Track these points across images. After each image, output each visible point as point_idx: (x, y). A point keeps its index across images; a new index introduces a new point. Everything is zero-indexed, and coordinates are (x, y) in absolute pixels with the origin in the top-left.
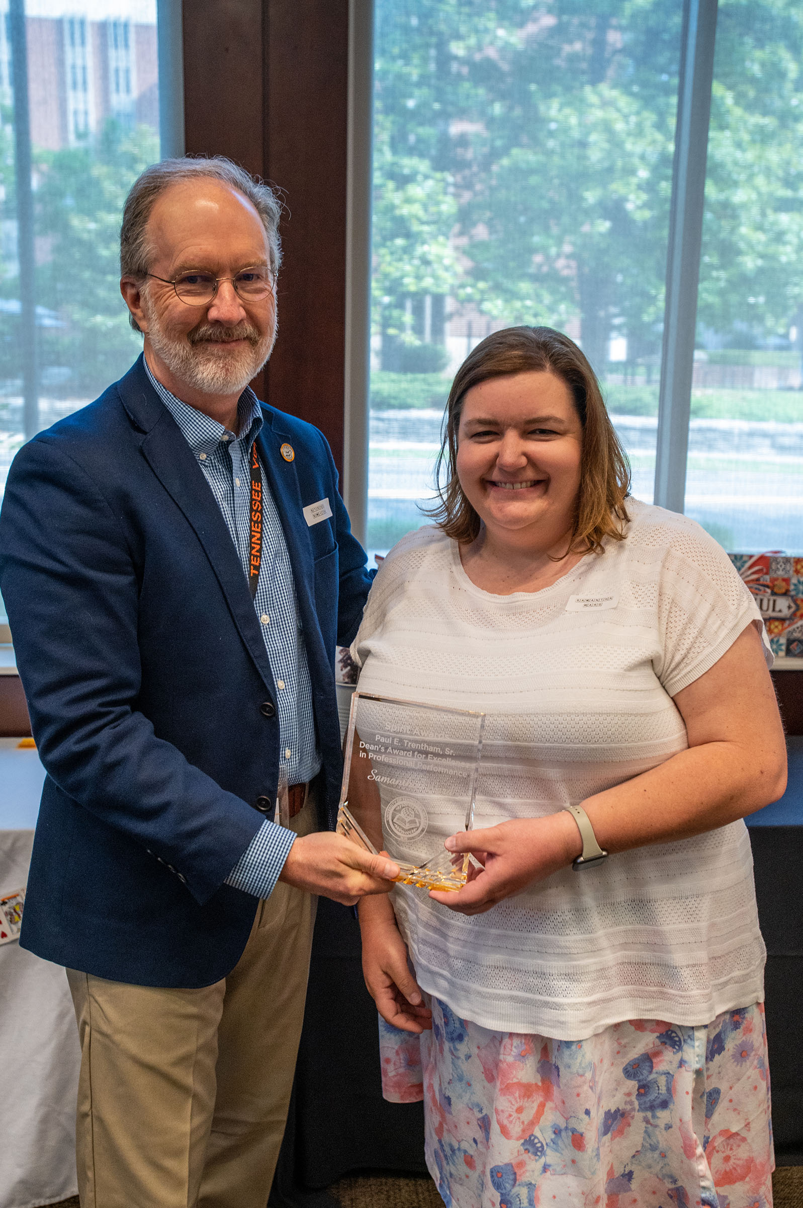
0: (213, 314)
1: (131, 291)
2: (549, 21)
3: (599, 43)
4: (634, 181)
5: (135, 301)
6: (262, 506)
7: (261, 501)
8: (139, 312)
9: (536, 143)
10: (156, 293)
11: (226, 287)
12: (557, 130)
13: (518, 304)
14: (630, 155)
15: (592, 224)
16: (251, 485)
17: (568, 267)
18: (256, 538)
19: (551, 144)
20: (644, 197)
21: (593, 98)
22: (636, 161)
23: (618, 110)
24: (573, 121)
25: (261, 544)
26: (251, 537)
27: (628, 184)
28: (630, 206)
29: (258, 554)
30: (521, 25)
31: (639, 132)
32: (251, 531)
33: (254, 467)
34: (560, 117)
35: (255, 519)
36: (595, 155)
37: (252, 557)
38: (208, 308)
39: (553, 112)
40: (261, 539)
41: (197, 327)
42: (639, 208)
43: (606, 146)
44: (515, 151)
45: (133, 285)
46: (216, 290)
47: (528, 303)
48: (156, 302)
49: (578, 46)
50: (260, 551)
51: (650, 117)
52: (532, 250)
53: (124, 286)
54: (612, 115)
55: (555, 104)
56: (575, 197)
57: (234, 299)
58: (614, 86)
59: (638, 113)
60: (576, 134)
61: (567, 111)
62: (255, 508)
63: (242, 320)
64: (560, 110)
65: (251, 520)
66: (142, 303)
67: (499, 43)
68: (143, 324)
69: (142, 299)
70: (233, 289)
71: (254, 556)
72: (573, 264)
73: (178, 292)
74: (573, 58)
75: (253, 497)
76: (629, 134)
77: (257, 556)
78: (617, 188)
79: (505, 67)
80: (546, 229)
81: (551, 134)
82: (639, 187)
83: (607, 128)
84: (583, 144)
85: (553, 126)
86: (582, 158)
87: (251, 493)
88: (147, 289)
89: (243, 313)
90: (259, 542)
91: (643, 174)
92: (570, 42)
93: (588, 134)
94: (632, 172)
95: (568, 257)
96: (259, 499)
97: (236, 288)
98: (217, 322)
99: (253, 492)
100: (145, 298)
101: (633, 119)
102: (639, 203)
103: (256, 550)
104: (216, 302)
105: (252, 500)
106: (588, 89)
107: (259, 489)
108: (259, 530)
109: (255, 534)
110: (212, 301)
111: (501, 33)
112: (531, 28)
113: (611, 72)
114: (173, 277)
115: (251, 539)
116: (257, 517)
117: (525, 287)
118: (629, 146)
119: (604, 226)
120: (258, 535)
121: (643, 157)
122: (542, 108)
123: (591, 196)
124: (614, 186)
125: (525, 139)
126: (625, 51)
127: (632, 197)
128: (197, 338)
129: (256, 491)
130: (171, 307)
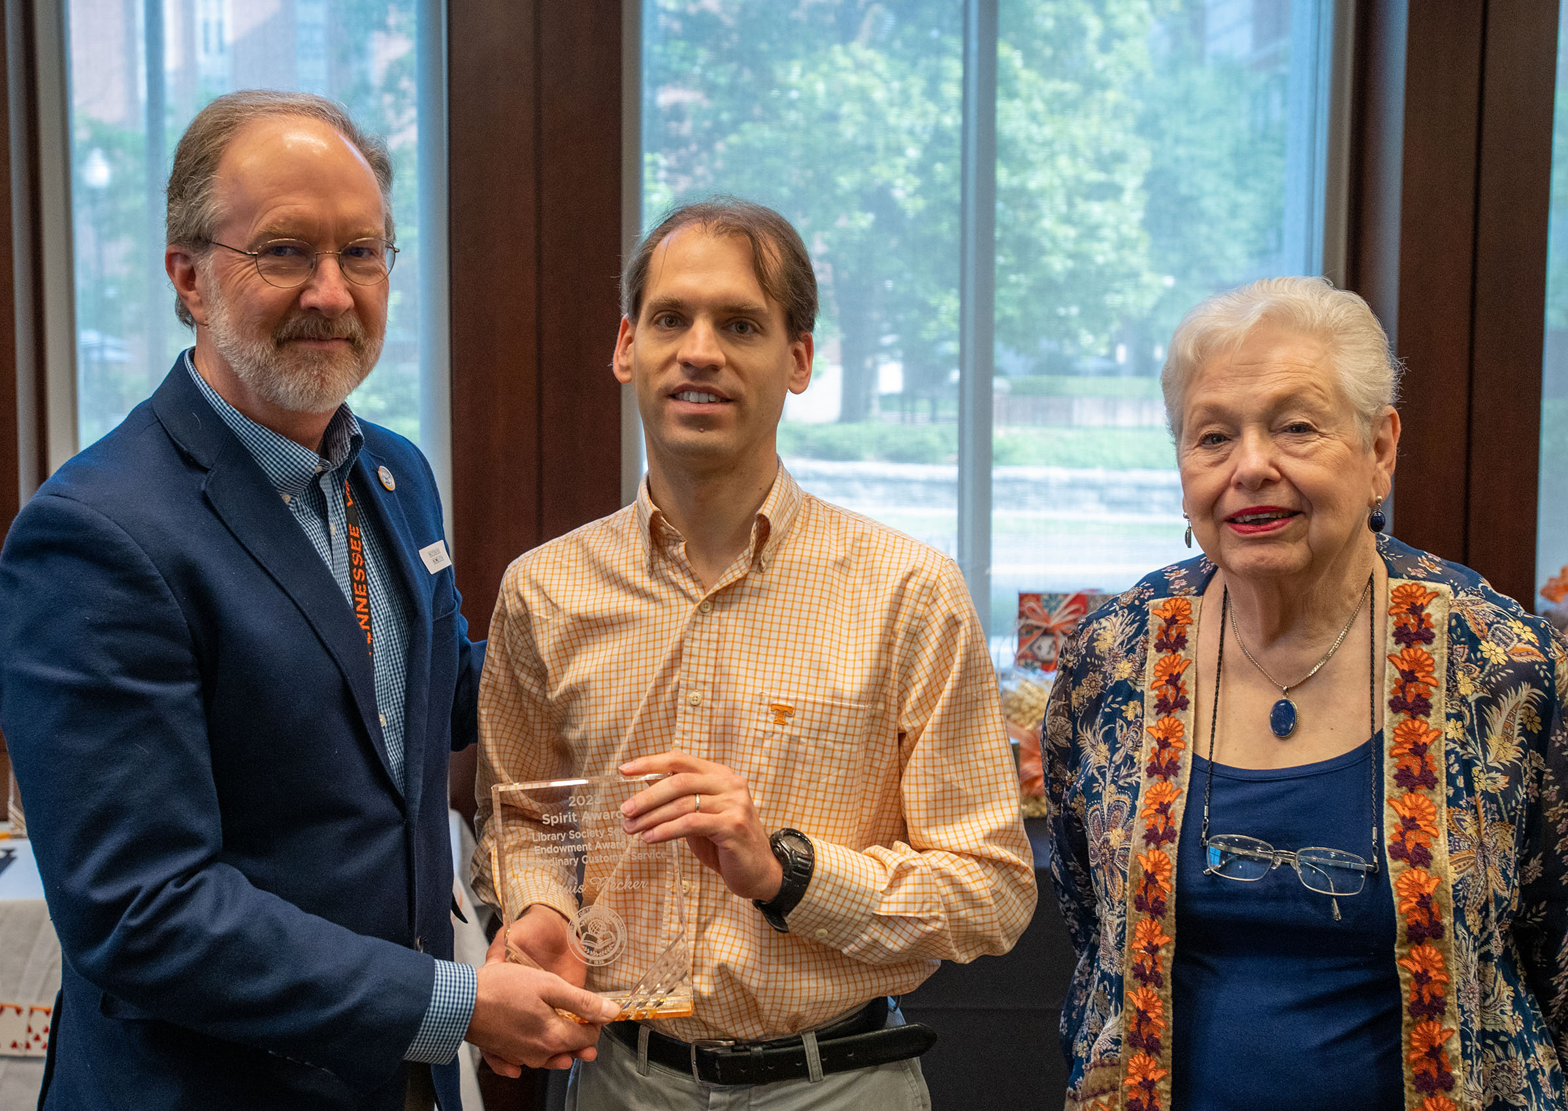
0: (310, 298)
1: (179, 266)
4: (902, 161)
5: (188, 279)
7: (362, 551)
8: (192, 296)
9: (771, 114)
10: (226, 268)
11: (329, 265)
12: (800, 99)
14: (894, 130)
15: (850, 217)
16: (348, 531)
18: (361, 605)
19: (793, 116)
20: (916, 182)
21: (842, 60)
22: (904, 137)
23: (878, 75)
24: (820, 87)
27: (894, 166)
28: (898, 194)
31: (905, 100)
32: (354, 595)
33: (348, 505)
34: (803, 84)
36: (848, 131)
38: (301, 291)
39: (795, 78)
41: (285, 318)
42: (911, 196)
43: (861, 118)
44: (747, 126)
45: (186, 258)
46: (315, 269)
48: (223, 284)
51: (917, 85)
53: (170, 258)
54: (868, 80)
55: (797, 67)
56: (826, 183)
57: (339, 282)
58: (872, 44)
59: (902, 77)
60: (822, 103)
61: (811, 76)
62: (356, 563)
63: (346, 309)
64: (803, 75)
65: (353, 581)
66: (198, 283)
69: (199, 278)
70: (340, 268)
73: (260, 268)
74: (816, 10)
75: (353, 547)
76: (891, 104)
78: (881, 171)
79: (729, 20)
81: (791, 105)
82: (908, 170)
83: (863, 96)
84: (832, 117)
85: (794, 95)
86: (833, 134)
87: (348, 542)
88: (208, 264)
89: (350, 300)
90: (367, 610)
91: (914, 153)
93: (839, 105)
94: (900, 151)
96: (360, 549)
97: (342, 266)
98: (313, 309)
99: (351, 540)
100: (205, 277)
101: (896, 85)
102: (910, 189)
104: (315, 283)
105: (351, 551)
106: (838, 48)
107: (357, 536)
108: (364, 593)
109: (362, 600)
110: (310, 281)
113: (865, 29)
114: (253, 247)
116: (359, 575)
118: (892, 119)
119: (866, 220)
121: (911, 132)
122: (779, 72)
123: (847, 182)
124: (876, 169)
125: (757, 111)
128: (284, 334)
129: (355, 539)
130: (247, 291)
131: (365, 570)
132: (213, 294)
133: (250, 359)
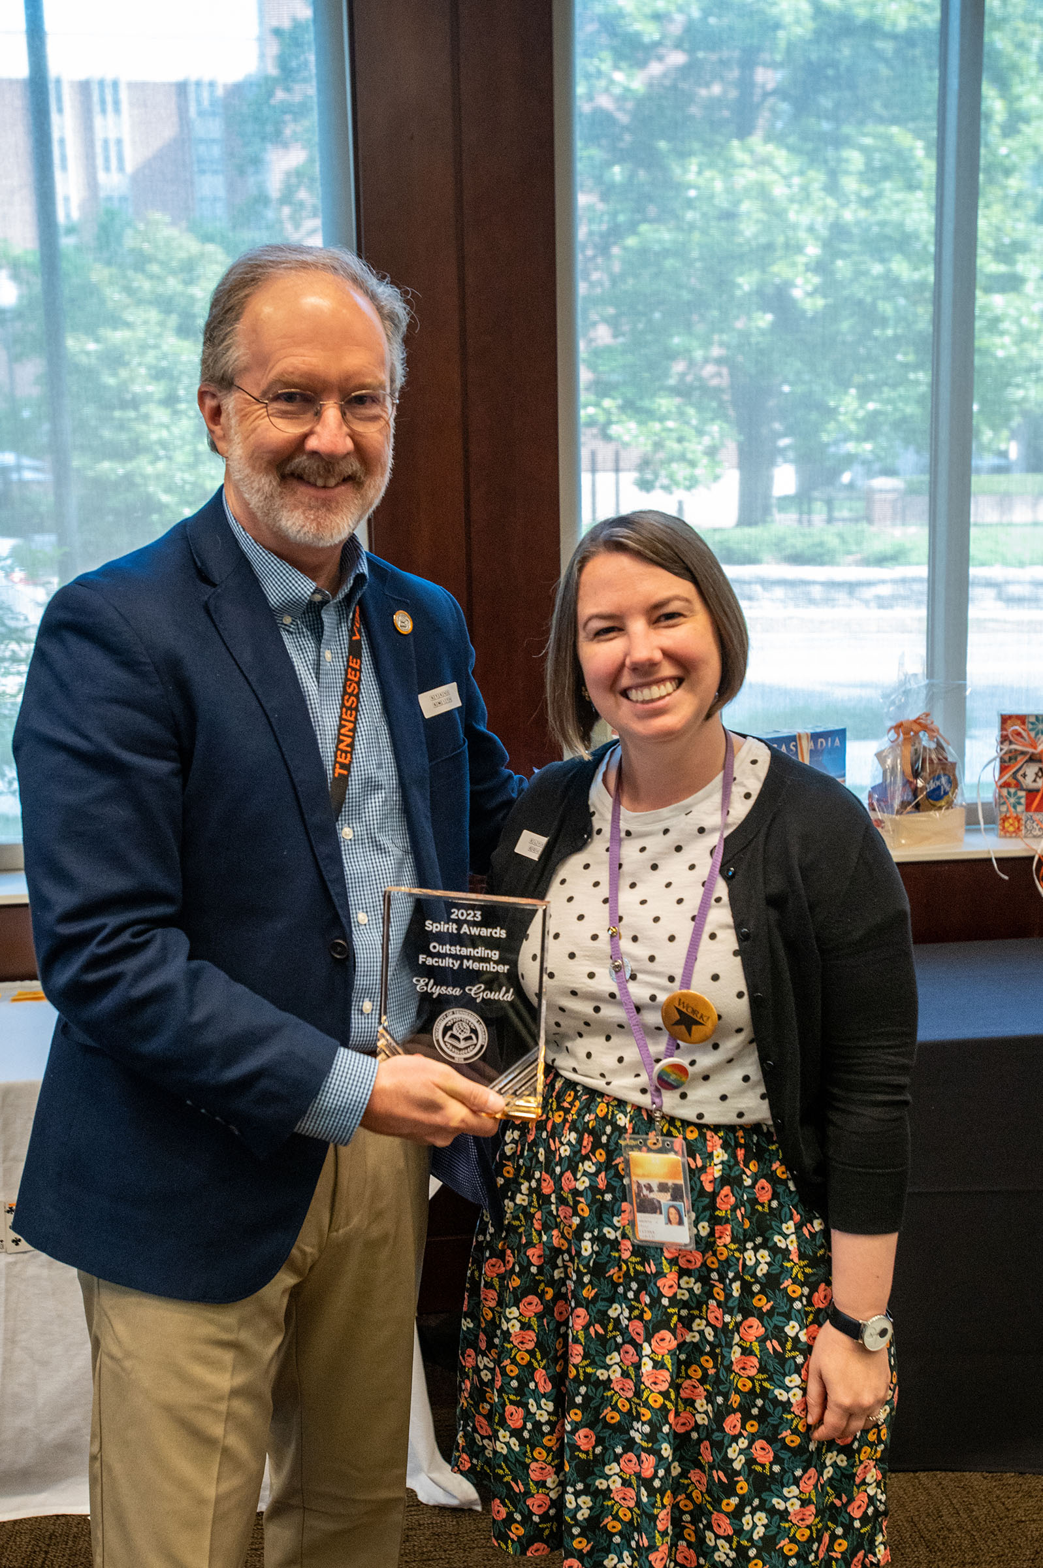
0: (312, 443)
1: (210, 403)
2: (677, 58)
3: (746, 84)
4: (801, 260)
5: (215, 415)
6: (359, 689)
7: (358, 683)
8: (217, 429)
9: (667, 215)
10: (242, 410)
11: (331, 412)
12: (697, 198)
13: (656, 426)
14: (795, 227)
15: (750, 319)
16: (348, 661)
17: (719, 375)
18: (347, 729)
19: (690, 215)
20: (816, 280)
21: (740, 155)
22: (802, 235)
23: (776, 170)
24: (719, 186)
25: (353, 737)
26: (341, 726)
27: (794, 265)
28: (797, 293)
29: (349, 749)
30: (642, 64)
31: (804, 197)
32: (341, 718)
33: (354, 638)
34: (701, 181)
35: (348, 704)
36: (748, 230)
37: (339, 753)
38: (305, 437)
39: (691, 177)
40: (354, 730)
41: (290, 458)
42: (810, 295)
43: (762, 216)
44: (644, 228)
45: (213, 396)
46: (318, 414)
47: (670, 424)
48: (241, 422)
49: (716, 89)
50: (352, 745)
51: (818, 177)
52: (671, 355)
53: (202, 395)
54: (768, 176)
55: (693, 165)
56: (723, 284)
57: (340, 427)
58: (768, 139)
59: (801, 173)
60: (722, 202)
61: (708, 174)
62: (349, 691)
63: (348, 454)
64: (700, 173)
65: (343, 706)
66: (223, 419)
67: (617, 91)
68: (221, 445)
69: (224, 415)
70: (340, 414)
71: (342, 751)
72: (725, 371)
73: (270, 412)
74: (713, 104)
75: (349, 676)
76: (792, 200)
77: (346, 752)
78: (780, 270)
79: (623, 118)
80: (688, 327)
81: (689, 204)
82: (808, 268)
83: (762, 192)
84: (729, 216)
85: (692, 193)
86: (734, 233)
87: (346, 671)
88: (231, 403)
89: (349, 445)
90: (351, 734)
91: (813, 250)
92: (707, 85)
93: (737, 203)
94: (799, 249)
95: (719, 361)
96: (356, 679)
97: (344, 414)
98: (314, 454)
99: (350, 670)
100: (228, 414)
101: (796, 181)
102: (809, 288)
103: (345, 743)
104: (318, 429)
105: (347, 679)
106: (735, 143)
107: (357, 667)
108: (352, 719)
109: (347, 723)
110: (313, 428)
111: (619, 76)
112: (655, 68)
113: (762, 122)
114: (264, 394)
115: (339, 730)
116: (350, 702)
117: (665, 403)
118: (792, 216)
119: (765, 320)
120: (351, 725)
121: (811, 229)
122: (677, 170)
123: (746, 282)
124: (775, 269)
125: (652, 210)
126: (780, 93)
127: (799, 281)
128: (288, 469)
129: (353, 669)
130: (259, 430)
131: (358, 699)
132: (233, 431)
133: (258, 490)
